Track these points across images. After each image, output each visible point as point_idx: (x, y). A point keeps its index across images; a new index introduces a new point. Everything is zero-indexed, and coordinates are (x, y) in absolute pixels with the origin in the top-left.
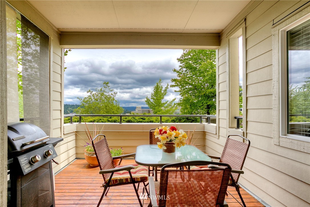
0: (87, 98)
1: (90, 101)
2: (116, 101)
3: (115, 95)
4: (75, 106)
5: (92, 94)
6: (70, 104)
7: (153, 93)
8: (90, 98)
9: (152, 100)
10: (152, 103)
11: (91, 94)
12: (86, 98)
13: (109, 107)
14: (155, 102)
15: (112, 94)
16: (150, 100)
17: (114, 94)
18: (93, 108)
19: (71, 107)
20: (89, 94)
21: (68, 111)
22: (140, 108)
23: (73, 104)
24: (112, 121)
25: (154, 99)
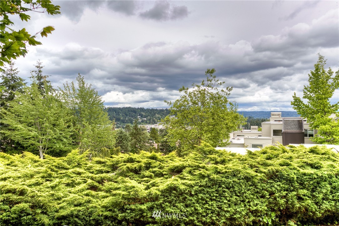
0: (181, 100)
1: (185, 106)
2: (230, 104)
3: (228, 92)
4: (165, 111)
5: (188, 94)
6: (158, 109)
7: (307, 87)
8: (185, 101)
9: (306, 101)
10: (307, 107)
11: (186, 93)
12: (178, 101)
13: (218, 115)
14: (313, 105)
15: (222, 91)
16: (302, 100)
17: (226, 91)
18: (191, 117)
19: (158, 113)
20: (183, 93)
21: (154, 119)
22: (278, 116)
23: (162, 109)
24: (226, 172)
25: (310, 98)
